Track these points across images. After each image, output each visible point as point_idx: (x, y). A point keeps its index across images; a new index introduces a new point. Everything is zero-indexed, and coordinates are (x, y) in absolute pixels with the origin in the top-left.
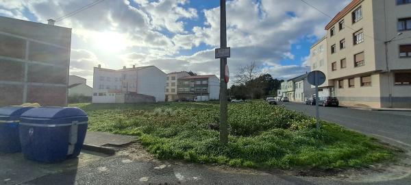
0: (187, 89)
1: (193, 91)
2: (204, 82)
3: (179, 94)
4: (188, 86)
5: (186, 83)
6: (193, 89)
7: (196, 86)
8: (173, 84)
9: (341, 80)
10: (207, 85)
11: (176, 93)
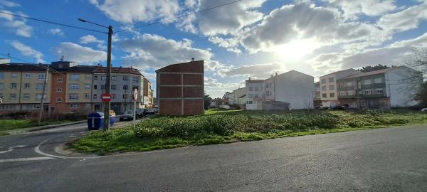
0: (351, 93)
3: (340, 99)
5: (349, 84)
6: (360, 93)
7: (364, 87)
8: (332, 88)
10: (383, 85)
11: (336, 98)
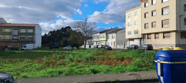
0: (8, 37)
1: (15, 40)
2: (30, 31)
4: (10, 34)
5: (7, 30)
7: (19, 34)
9: (148, 34)
10: (33, 34)
